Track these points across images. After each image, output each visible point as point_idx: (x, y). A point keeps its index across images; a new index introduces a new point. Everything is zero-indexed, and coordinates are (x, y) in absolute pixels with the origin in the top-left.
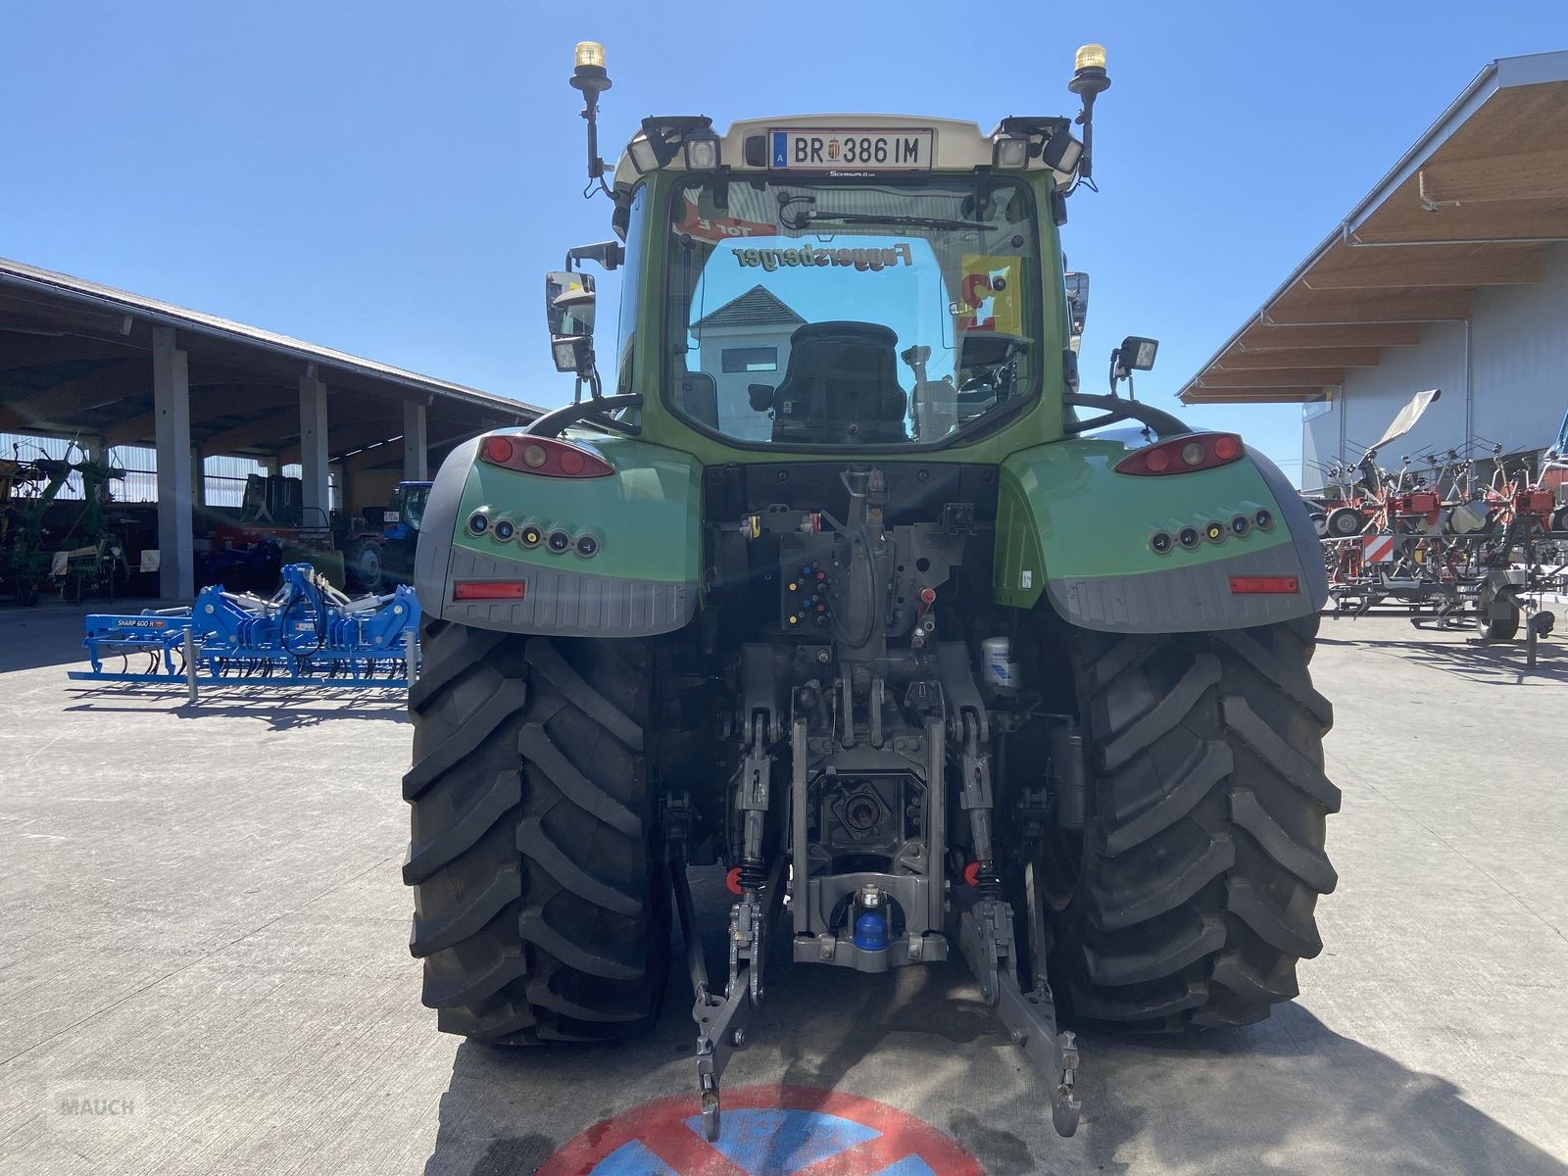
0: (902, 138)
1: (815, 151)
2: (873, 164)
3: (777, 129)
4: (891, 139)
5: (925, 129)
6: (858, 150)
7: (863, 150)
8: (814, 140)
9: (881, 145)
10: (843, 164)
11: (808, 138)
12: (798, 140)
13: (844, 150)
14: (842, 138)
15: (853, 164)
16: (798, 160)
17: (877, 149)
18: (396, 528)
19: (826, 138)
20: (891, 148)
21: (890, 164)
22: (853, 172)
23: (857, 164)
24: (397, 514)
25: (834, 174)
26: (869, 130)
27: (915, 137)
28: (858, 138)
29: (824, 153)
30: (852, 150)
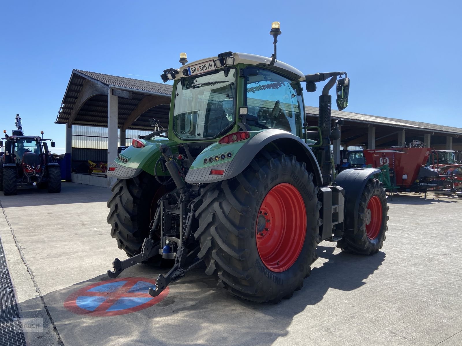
0: (208, 63)
1: (195, 70)
2: (205, 71)
3: (188, 67)
4: (206, 64)
5: (212, 60)
6: (202, 68)
7: (203, 68)
8: (194, 68)
9: (205, 66)
10: (200, 72)
11: (193, 67)
12: (192, 68)
13: (199, 69)
14: (198, 66)
15: (201, 72)
16: (193, 73)
17: (205, 67)
18: (346, 164)
19: (196, 67)
20: (207, 66)
21: (208, 70)
22: (202, 73)
23: (202, 71)
24: (346, 160)
25: (199, 74)
26: (202, 63)
27: (211, 62)
28: (201, 65)
29: (196, 70)
30: (201, 68)
